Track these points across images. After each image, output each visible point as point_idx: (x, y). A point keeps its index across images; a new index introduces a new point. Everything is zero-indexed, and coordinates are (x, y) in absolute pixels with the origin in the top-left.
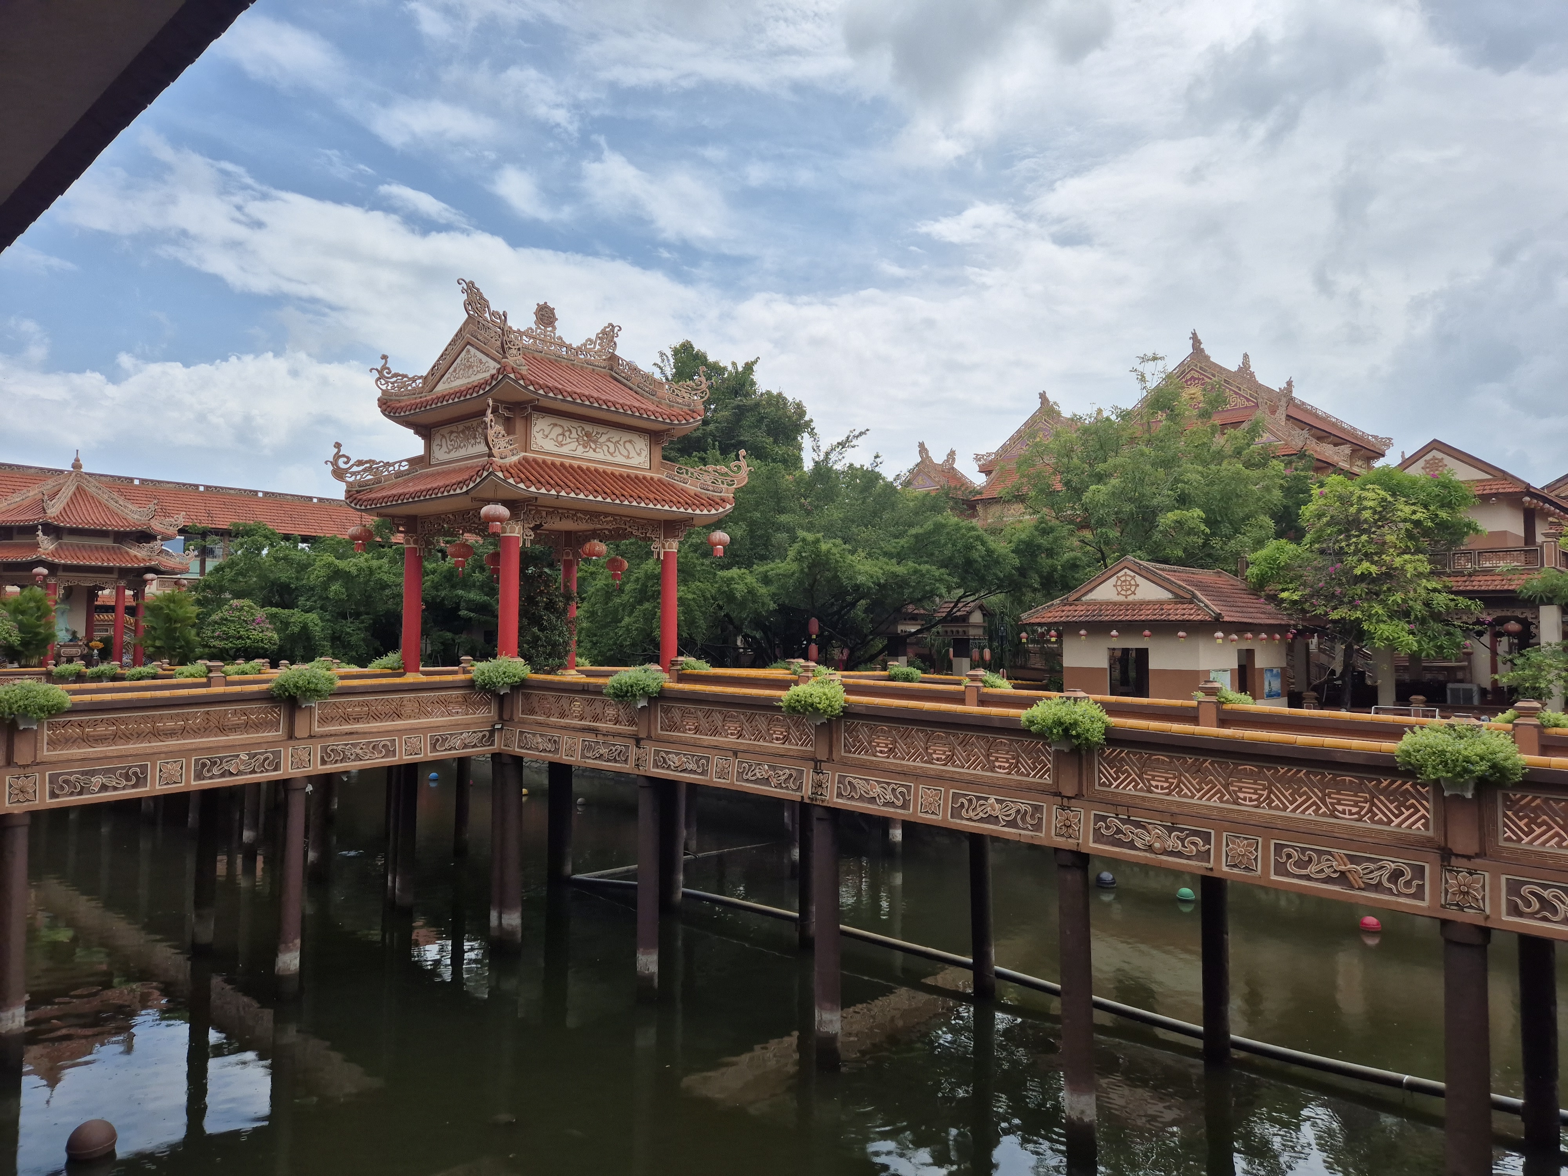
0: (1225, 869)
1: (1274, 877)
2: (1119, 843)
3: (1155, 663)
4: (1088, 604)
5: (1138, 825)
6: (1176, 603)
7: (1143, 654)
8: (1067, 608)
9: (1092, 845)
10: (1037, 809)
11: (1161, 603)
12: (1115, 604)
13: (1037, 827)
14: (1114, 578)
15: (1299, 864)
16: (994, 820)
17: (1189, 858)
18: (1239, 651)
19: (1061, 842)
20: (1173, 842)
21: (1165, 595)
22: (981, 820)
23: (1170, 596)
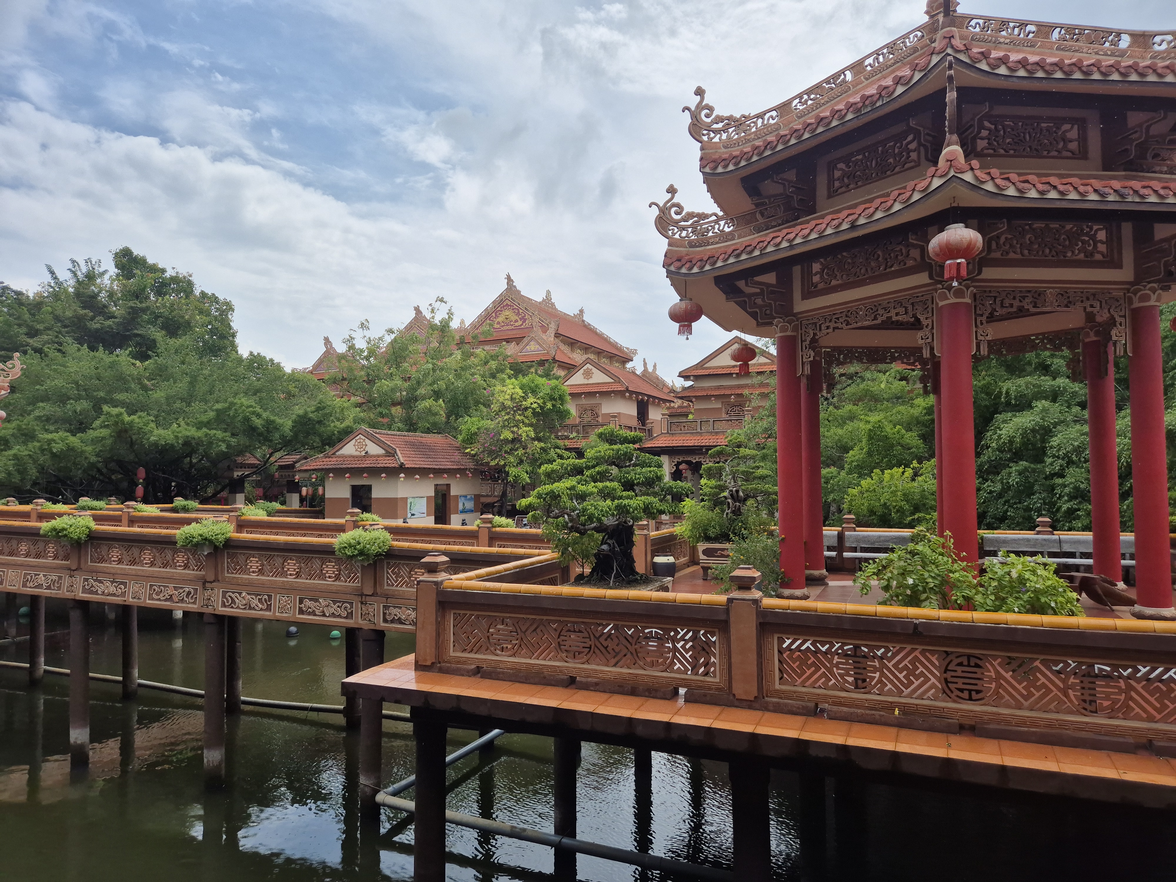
0: (131, 600)
1: (148, 601)
2: (92, 592)
3: (375, 494)
4: (339, 457)
5: (100, 582)
6: (386, 456)
7: (369, 488)
8: (327, 459)
9: (80, 595)
10: (60, 578)
11: (378, 456)
12: (353, 457)
13: (59, 588)
14: (354, 441)
15: (158, 594)
16: (40, 586)
17: (118, 596)
18: (436, 485)
19: (69, 595)
20: (112, 589)
21: (381, 451)
22: (36, 587)
23: (384, 452)
